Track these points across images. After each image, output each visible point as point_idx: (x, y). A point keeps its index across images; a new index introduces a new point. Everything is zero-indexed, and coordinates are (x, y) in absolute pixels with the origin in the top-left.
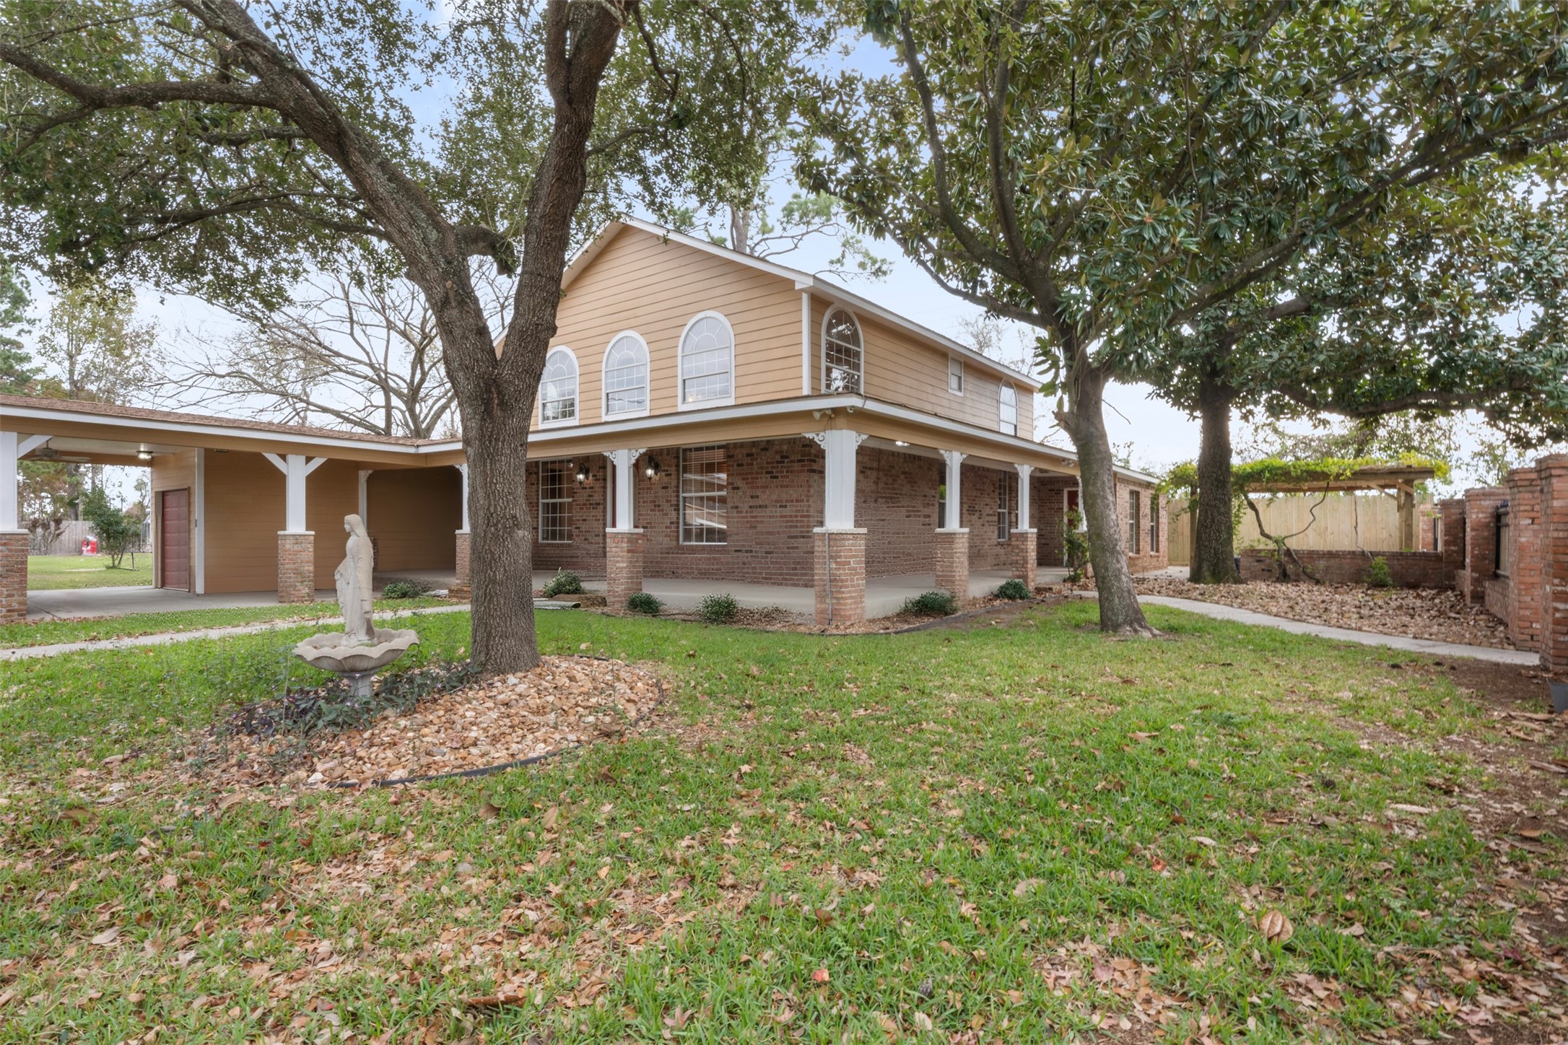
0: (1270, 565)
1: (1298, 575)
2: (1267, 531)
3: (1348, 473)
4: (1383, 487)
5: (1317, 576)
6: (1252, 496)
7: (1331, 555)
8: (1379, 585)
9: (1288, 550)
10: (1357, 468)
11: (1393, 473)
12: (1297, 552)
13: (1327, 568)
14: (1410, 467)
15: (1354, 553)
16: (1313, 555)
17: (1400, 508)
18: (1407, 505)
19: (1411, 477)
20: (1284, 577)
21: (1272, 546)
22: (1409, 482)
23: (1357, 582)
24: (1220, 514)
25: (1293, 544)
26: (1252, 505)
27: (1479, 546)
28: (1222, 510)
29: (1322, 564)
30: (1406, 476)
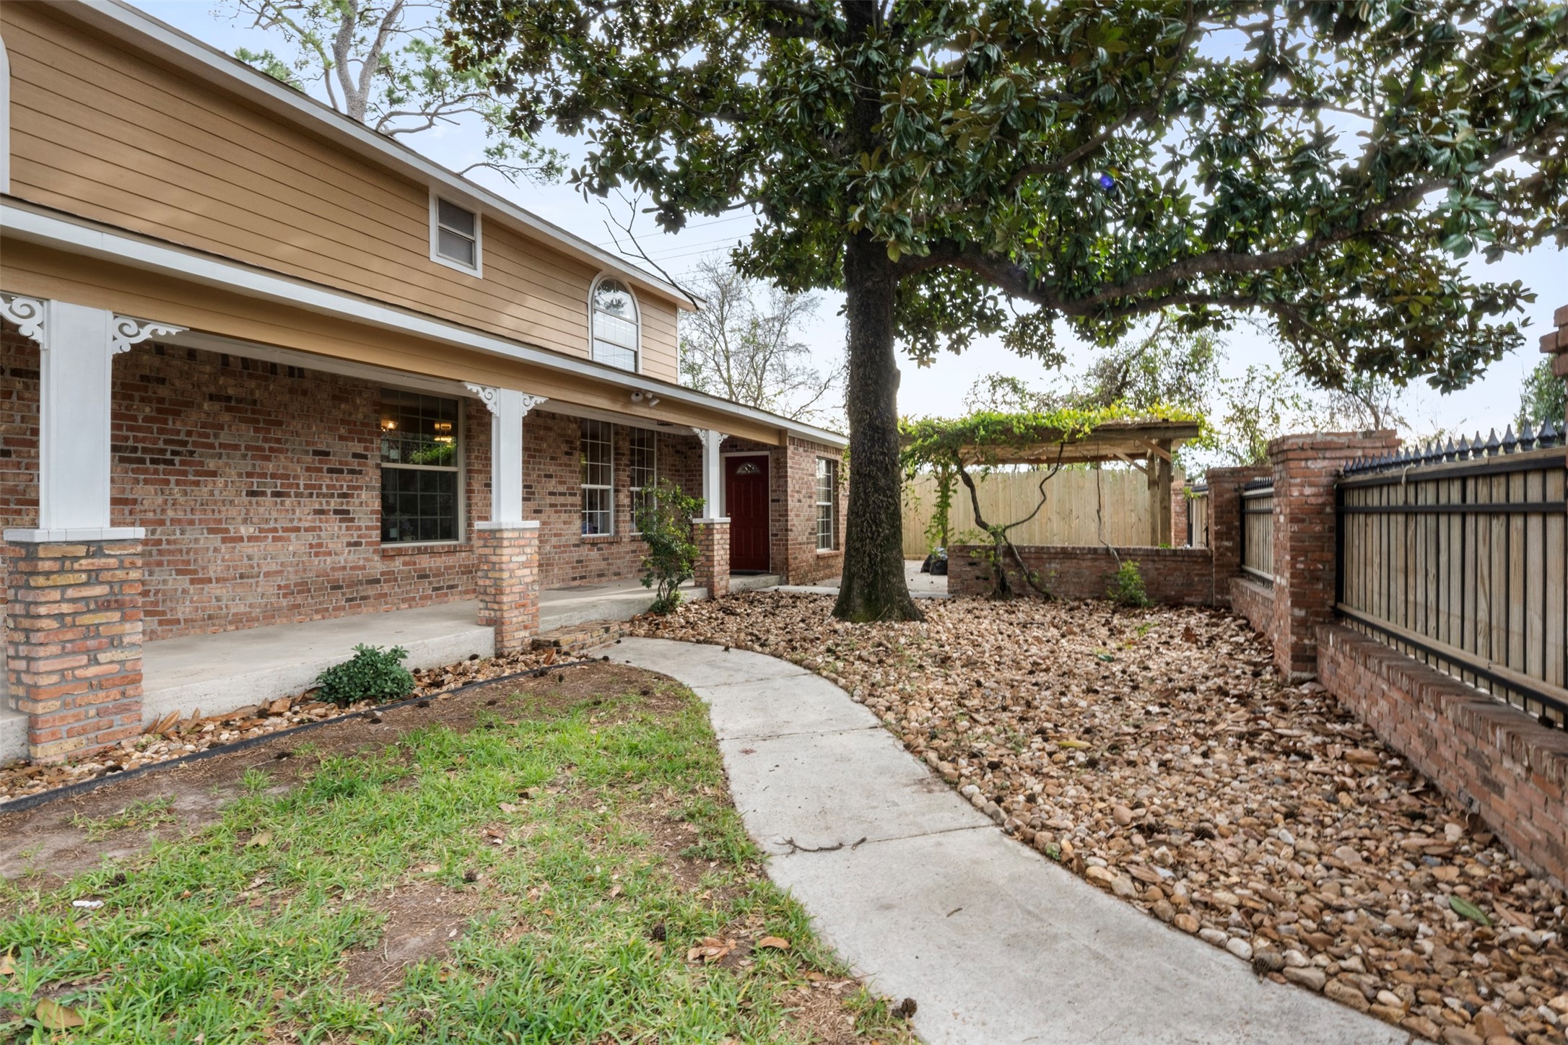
0: (987, 569)
1: (1023, 586)
2: (984, 518)
3: (1087, 429)
4: (1133, 456)
5: (1049, 587)
6: (969, 469)
7: (1066, 554)
8: (1129, 605)
9: (1010, 547)
10: (1099, 422)
11: (1145, 429)
12: (1021, 549)
13: (1061, 575)
14: (1166, 420)
15: (1095, 550)
16: (1043, 554)
17: (1152, 484)
18: (1161, 478)
19: (1169, 434)
20: (1003, 591)
21: (989, 541)
22: (1165, 444)
23: (1099, 599)
24: (877, 490)
25: (1014, 538)
26: (968, 480)
27: (1305, 552)
28: (882, 482)
29: (1053, 568)
30: (1161, 434)
